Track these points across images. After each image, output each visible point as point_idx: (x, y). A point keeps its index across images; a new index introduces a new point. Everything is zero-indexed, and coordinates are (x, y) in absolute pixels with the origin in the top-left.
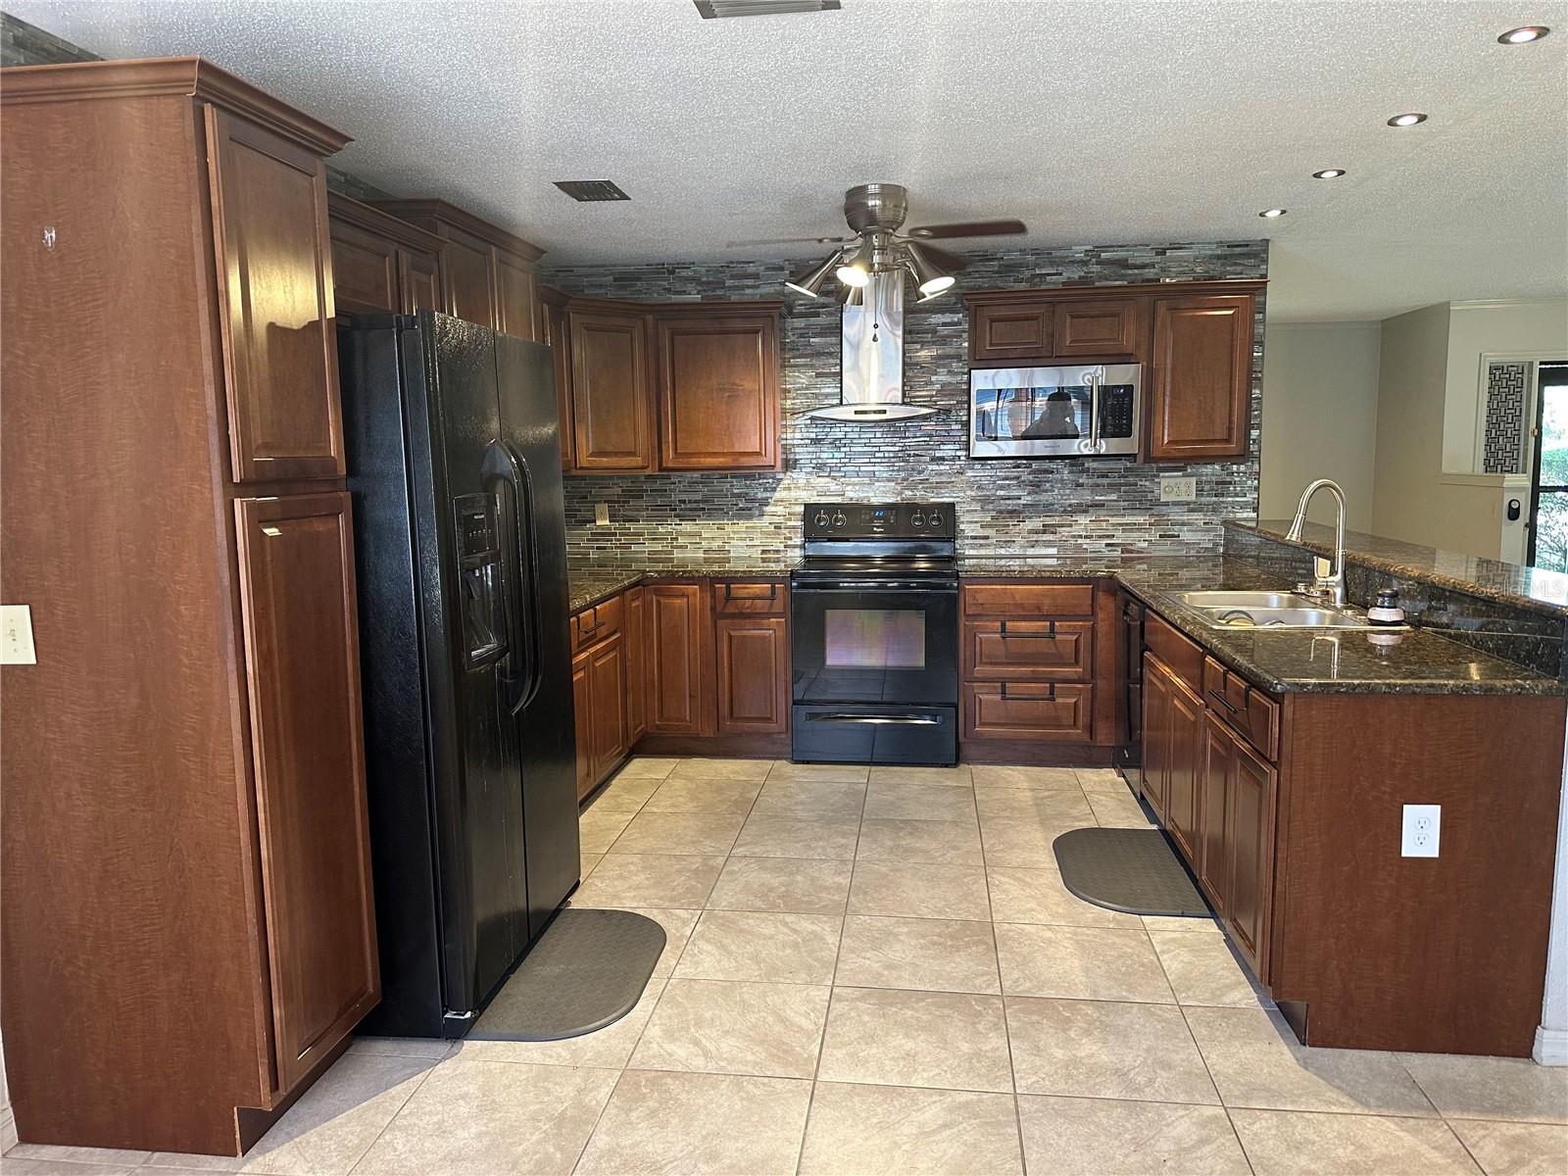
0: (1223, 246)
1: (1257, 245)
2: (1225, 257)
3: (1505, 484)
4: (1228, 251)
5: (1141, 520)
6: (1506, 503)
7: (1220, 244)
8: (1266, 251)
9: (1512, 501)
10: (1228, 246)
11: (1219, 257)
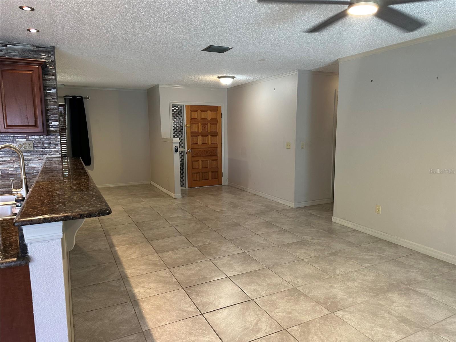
0: (34, 47)
1: (49, 48)
2: (35, 51)
3: (173, 142)
4: (37, 49)
5: (9, 159)
6: (174, 147)
7: (32, 45)
8: (53, 51)
9: (175, 147)
10: (36, 47)
11: (32, 51)
